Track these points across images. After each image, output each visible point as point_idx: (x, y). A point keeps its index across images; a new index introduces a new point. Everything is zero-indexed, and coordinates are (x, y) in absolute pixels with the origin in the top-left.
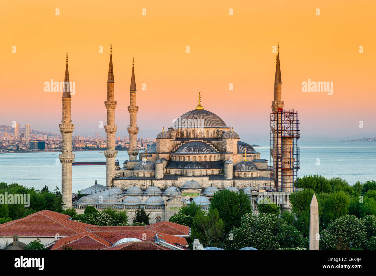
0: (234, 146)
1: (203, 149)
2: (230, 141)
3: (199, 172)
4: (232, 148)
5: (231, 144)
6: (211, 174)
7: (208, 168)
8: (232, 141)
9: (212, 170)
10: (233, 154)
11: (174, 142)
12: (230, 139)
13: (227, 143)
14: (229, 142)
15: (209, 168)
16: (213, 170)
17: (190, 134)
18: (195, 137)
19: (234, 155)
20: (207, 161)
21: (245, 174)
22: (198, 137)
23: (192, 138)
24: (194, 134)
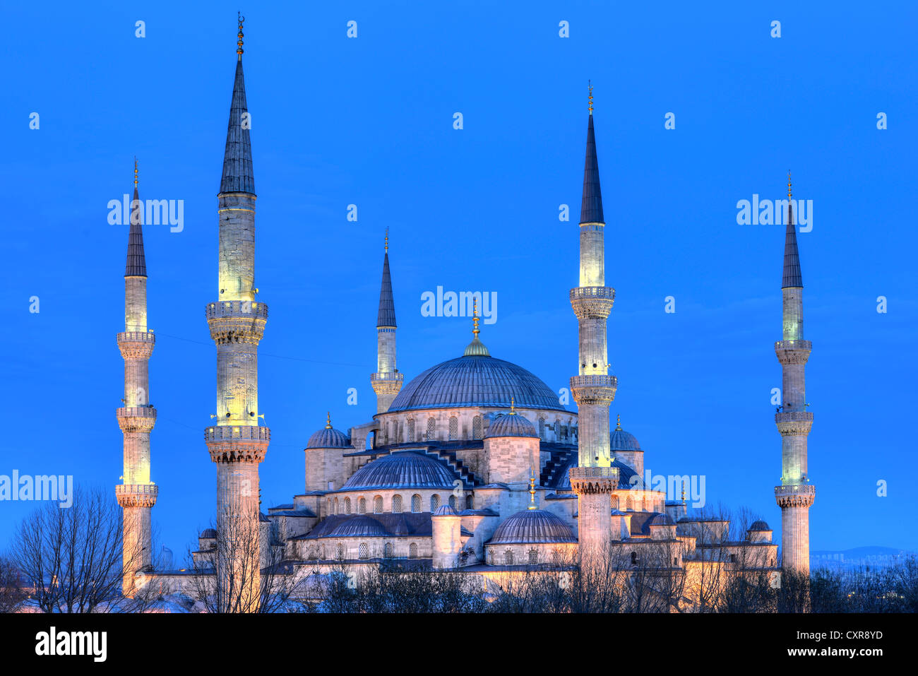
0: (514, 464)
1: (402, 476)
2: (501, 447)
3: (356, 547)
4: (506, 470)
5: (503, 457)
6: (408, 555)
7: (398, 534)
8: (506, 447)
9: (410, 540)
10: (510, 490)
11: (353, 459)
12: (500, 440)
13: (492, 453)
14: (499, 451)
15: (400, 536)
16: (413, 544)
17: (401, 432)
18: (416, 440)
19: (514, 494)
20: (404, 514)
21: (509, 554)
22: (424, 440)
23: (408, 444)
24: (412, 430)
